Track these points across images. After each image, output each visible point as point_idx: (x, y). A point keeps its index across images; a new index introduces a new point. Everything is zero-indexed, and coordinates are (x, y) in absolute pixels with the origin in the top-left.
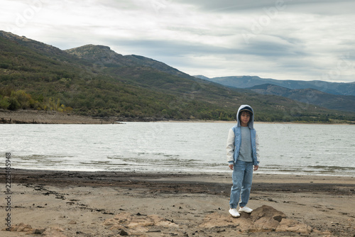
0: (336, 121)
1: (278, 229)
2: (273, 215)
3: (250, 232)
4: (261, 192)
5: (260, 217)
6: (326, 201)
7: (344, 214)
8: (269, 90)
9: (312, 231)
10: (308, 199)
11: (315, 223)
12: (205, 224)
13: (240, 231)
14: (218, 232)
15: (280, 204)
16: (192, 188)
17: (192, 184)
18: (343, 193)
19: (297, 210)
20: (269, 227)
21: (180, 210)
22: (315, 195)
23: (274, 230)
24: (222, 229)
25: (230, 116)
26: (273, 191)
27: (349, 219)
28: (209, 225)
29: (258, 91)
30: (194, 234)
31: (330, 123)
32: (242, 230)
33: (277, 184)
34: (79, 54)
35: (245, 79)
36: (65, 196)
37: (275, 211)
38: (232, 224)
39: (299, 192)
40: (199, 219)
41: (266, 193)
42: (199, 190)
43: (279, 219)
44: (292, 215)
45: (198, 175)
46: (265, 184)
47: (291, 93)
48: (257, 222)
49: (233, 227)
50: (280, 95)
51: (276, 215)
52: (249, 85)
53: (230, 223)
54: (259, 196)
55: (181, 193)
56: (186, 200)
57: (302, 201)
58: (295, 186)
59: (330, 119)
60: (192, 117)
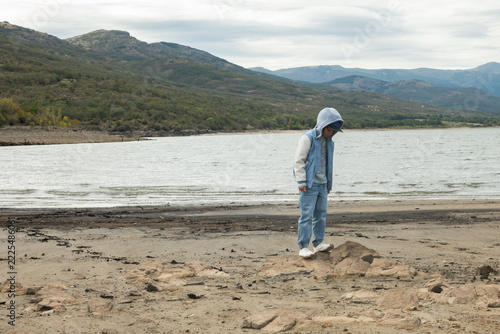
0: (451, 123)
1: (368, 273)
2: (361, 254)
3: (329, 279)
4: (346, 225)
5: (343, 258)
6: (438, 232)
7: (461, 249)
8: (356, 84)
9: (416, 274)
10: (413, 232)
11: (421, 264)
12: (267, 271)
13: (315, 278)
14: (285, 281)
15: (372, 240)
16: (249, 224)
17: (249, 219)
18: (461, 221)
19: (396, 247)
20: (356, 271)
21: (232, 254)
22: (422, 226)
23: (363, 275)
24: (290, 277)
25: (303, 123)
26: (363, 223)
27: (469, 256)
28: (272, 273)
29: (342, 86)
30: (250, 285)
31: (444, 126)
32: (318, 277)
33: (369, 213)
34: (85, 44)
35: (322, 69)
36: (71, 242)
37: (364, 248)
38: (304, 269)
39: (399, 222)
40: (259, 265)
41: (354, 225)
42: (259, 226)
43: (369, 259)
44: (389, 255)
45: (258, 206)
46: (352, 214)
47: (387, 88)
48: (340, 265)
49: (306, 273)
50: (373, 91)
51: (366, 254)
52: (328, 78)
53: (300, 269)
54: (343, 230)
55: (234, 231)
56: (241, 241)
57: (404, 234)
58: (394, 215)
59: (444, 122)
60: (249, 127)
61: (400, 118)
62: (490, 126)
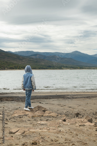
0: (64, 68)
1: (44, 115)
2: (42, 109)
3: (33, 117)
4: (36, 99)
5: (37, 111)
6: (63, 102)
7: (70, 107)
8: (37, 56)
9: (58, 115)
10: (55, 102)
11: (59, 112)
12: (15, 115)
13: (29, 117)
14: (20, 118)
15: (44, 104)
16: (8, 99)
17: (8, 97)
18: (69, 98)
19: (51, 106)
20: (41, 115)
21: (3, 109)
22: (58, 100)
23: (43, 116)
24: (21, 116)
25: (22, 68)
26: (41, 99)
27: (72, 109)
28: (16, 115)
29: (33, 57)
30: (10, 119)
31: (62, 69)
32: (30, 116)
33: (42, 96)
35: (27, 52)
37: (43, 108)
38: (25, 114)
39: (51, 99)
40: (12, 112)
41: (38, 100)
42: (11, 100)
43: (44, 111)
44: (49, 109)
45: (10, 93)
46: (38, 96)
47: (46, 58)
48: (36, 113)
49: (26, 115)
50: (42, 58)
51: (43, 109)
52: (29, 55)
53: (24, 114)
54: (35, 101)
55: (3, 101)
56: (6, 104)
57: (53, 102)
58: (50, 96)
59: (62, 68)
60: (6, 68)
61: (50, 66)
62: (75, 69)
